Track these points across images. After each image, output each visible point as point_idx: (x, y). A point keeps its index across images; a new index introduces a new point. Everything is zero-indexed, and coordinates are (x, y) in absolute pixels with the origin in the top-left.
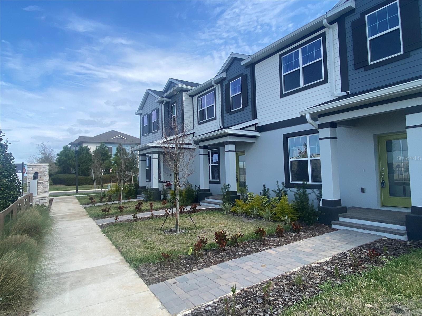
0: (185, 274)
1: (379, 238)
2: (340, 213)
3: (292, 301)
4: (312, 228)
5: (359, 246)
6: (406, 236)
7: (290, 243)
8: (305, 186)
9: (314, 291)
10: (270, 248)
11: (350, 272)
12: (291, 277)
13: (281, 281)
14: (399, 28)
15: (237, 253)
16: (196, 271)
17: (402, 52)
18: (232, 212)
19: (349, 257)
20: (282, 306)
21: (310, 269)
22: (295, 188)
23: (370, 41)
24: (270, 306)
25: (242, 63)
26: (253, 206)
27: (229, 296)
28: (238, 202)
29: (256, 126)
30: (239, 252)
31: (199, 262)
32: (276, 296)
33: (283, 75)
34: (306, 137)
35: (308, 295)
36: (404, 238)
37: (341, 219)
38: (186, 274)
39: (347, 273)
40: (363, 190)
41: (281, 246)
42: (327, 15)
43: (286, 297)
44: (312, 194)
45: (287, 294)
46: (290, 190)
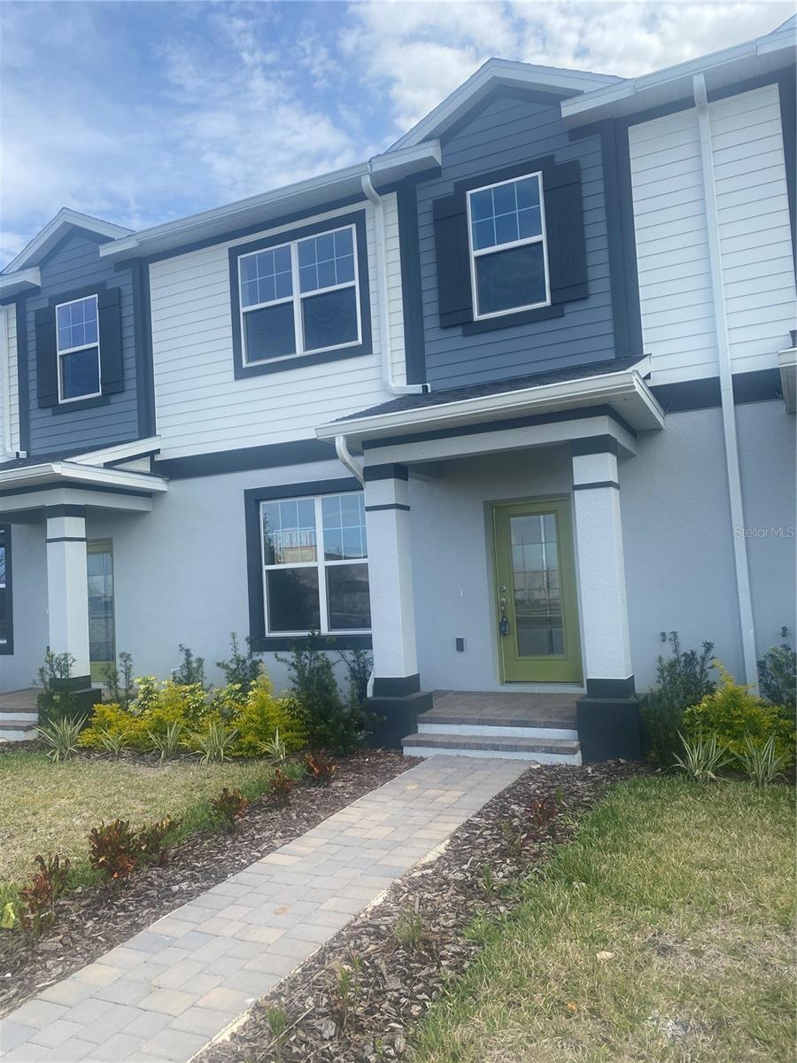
0: (10, 1011)
1: (525, 768)
2: (422, 713)
3: (417, 999)
4: (355, 764)
5: (495, 798)
6: (579, 755)
7: (322, 821)
8: (318, 643)
9: (458, 950)
10: (273, 849)
11: (511, 873)
12: (377, 927)
13: (357, 947)
14: (541, 242)
15: (175, 888)
16: (50, 988)
17: (548, 302)
18: (84, 748)
19: (489, 832)
20: (397, 1026)
21: (415, 889)
22: (289, 651)
23: (476, 258)
24: (364, 1034)
25: (105, 251)
26: (160, 721)
27: (220, 1044)
28: (103, 713)
29: (152, 459)
30: (178, 883)
31: (45, 951)
32: (365, 997)
33: (243, 310)
34: (313, 500)
35: (450, 968)
36: (576, 760)
37: (424, 729)
38: (12, 1009)
39: (504, 877)
40: (460, 644)
41: (299, 835)
42: (371, 166)
43: (395, 991)
44: (340, 665)
45: (394, 983)
46: (276, 657)
